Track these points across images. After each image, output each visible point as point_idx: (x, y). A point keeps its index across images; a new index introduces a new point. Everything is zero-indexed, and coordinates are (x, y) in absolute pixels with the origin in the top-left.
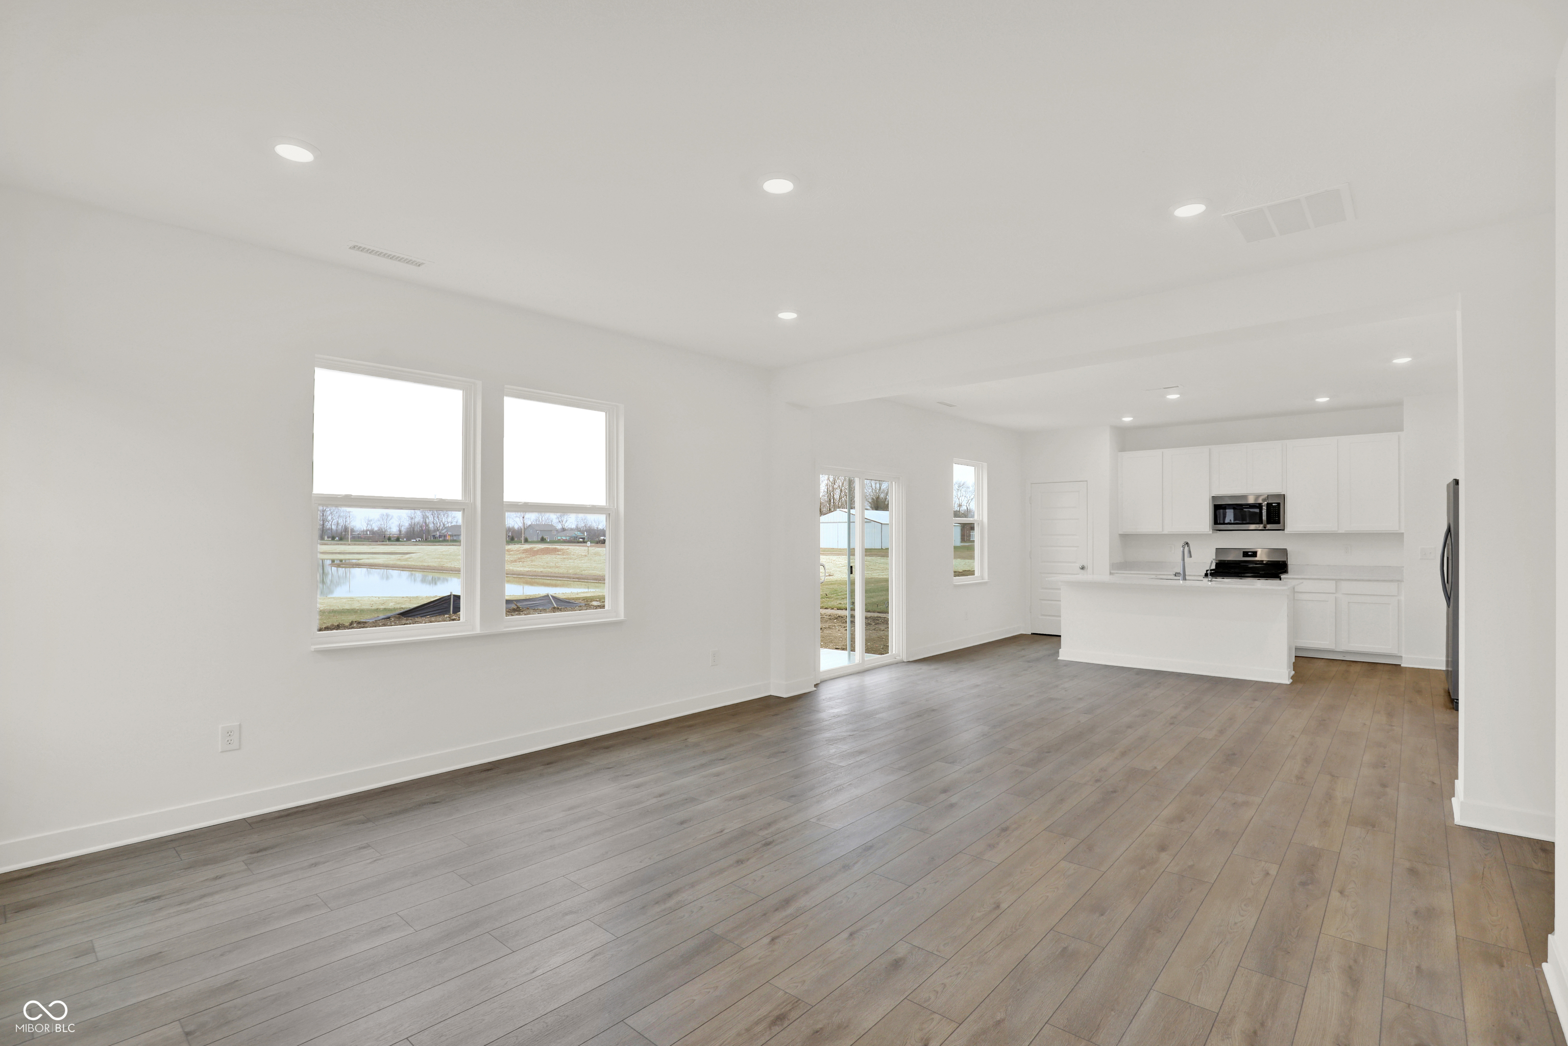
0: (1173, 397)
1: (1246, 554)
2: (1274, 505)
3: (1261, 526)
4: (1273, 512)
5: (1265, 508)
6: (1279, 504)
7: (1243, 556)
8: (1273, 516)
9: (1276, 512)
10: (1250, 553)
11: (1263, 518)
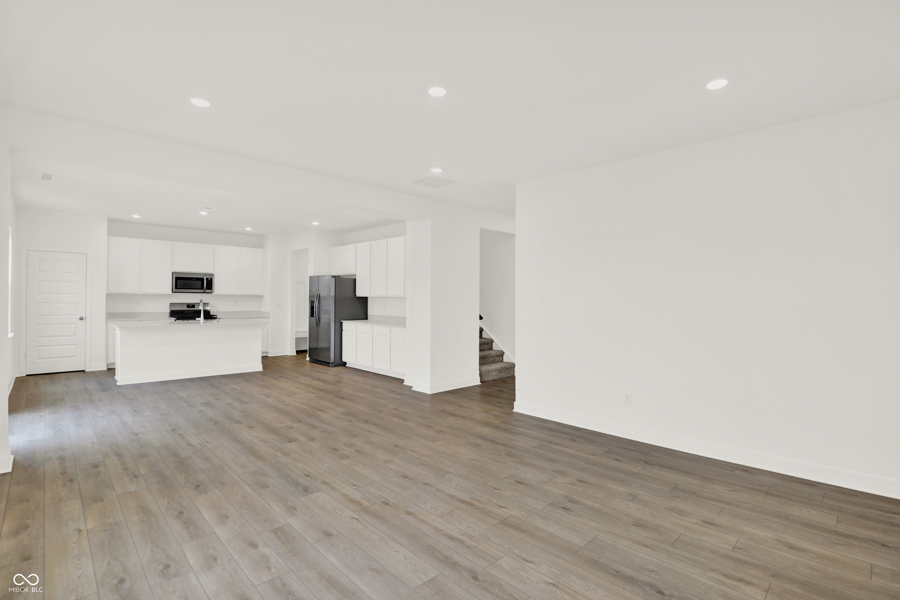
0: (204, 213)
1: (188, 306)
2: (209, 279)
3: (202, 291)
4: (209, 283)
5: (205, 281)
6: (212, 279)
7: (187, 308)
8: (209, 285)
9: (210, 283)
10: (191, 306)
11: (204, 286)
